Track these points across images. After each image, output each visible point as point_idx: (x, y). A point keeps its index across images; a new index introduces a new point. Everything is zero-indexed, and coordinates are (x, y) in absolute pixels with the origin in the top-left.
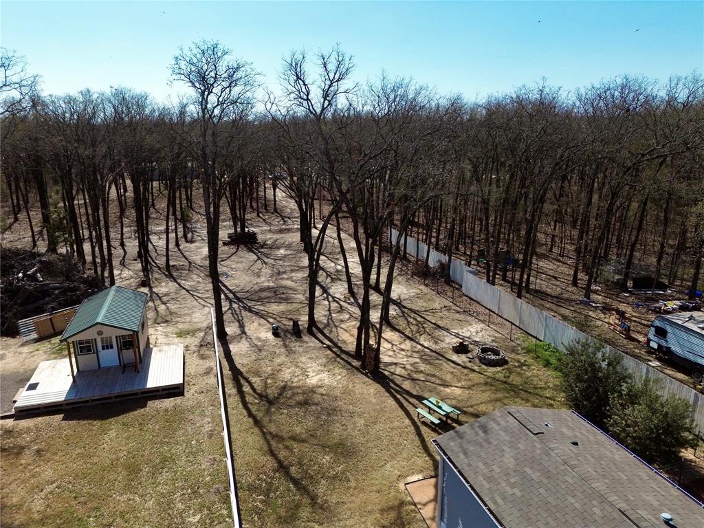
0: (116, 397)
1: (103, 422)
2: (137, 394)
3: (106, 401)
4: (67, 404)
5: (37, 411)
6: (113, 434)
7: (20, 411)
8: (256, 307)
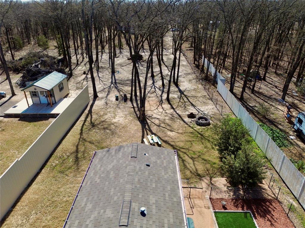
0: (39, 115)
1: (29, 123)
2: (46, 115)
3: (36, 116)
4: (22, 115)
5: (12, 116)
6: (28, 128)
7: (6, 115)
8: (120, 87)
